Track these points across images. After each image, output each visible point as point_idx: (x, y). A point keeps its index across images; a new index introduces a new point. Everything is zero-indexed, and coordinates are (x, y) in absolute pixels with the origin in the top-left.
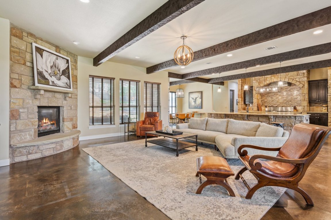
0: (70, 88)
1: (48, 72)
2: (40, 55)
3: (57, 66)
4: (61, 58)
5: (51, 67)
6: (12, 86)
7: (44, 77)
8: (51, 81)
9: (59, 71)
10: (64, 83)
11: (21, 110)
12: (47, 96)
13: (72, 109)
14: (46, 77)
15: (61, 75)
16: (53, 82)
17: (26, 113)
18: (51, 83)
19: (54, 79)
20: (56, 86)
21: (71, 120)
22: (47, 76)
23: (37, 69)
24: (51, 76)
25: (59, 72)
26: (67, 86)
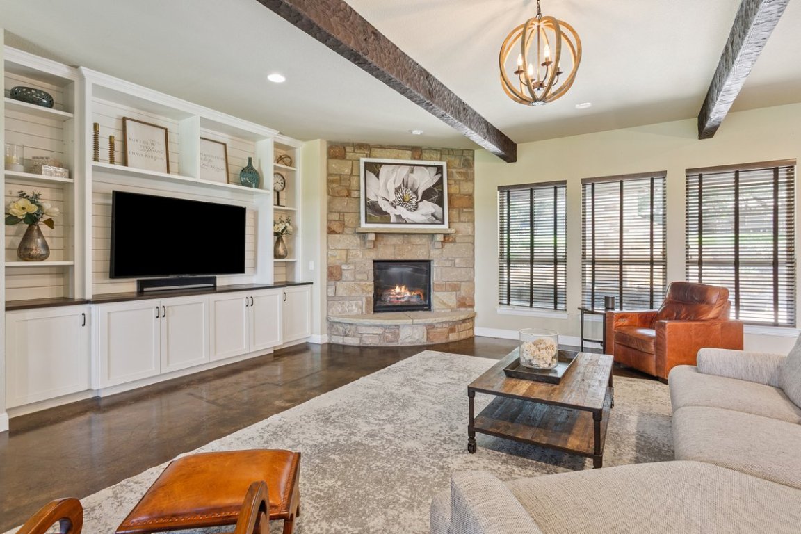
0: (443, 223)
1: (388, 200)
2: (375, 174)
3: (410, 185)
4: (423, 167)
5: (397, 190)
6: (331, 231)
7: (380, 211)
8: (396, 215)
9: (416, 193)
10: (426, 215)
11: (344, 267)
12: (392, 243)
13: (457, 266)
14: (384, 210)
15: (419, 200)
16: (399, 217)
17: (352, 271)
18: (393, 219)
19: (402, 210)
20: (406, 223)
21: (455, 288)
22: (385, 207)
23: (366, 199)
24: (395, 207)
25: (414, 196)
26: (434, 219)
